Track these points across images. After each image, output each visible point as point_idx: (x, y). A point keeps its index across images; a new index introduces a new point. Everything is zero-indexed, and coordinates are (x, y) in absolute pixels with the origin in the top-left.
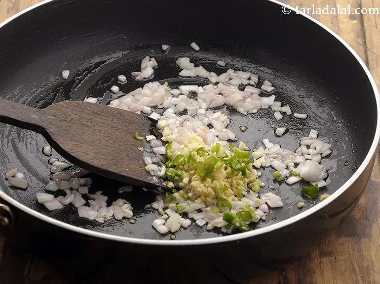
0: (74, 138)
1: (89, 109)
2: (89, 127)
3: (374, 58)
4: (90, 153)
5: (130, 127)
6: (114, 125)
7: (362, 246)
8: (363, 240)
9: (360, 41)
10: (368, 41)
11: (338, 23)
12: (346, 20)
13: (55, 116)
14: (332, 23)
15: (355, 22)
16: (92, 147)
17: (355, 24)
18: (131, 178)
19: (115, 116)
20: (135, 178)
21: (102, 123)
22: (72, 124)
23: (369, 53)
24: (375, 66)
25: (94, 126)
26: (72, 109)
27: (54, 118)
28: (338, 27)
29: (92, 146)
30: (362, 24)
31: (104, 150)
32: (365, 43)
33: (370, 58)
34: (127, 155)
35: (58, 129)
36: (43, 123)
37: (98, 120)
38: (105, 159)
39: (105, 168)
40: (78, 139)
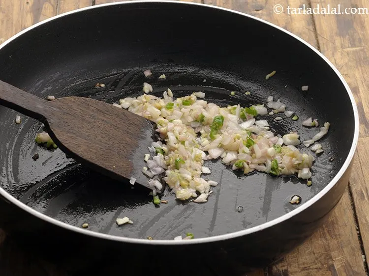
0: (71, 131)
1: (96, 106)
2: (90, 123)
4: (82, 146)
5: (129, 128)
6: (115, 124)
9: (311, 27)
13: (60, 109)
16: (86, 141)
18: (116, 174)
19: (118, 116)
20: (120, 174)
21: (103, 120)
22: (73, 117)
23: (319, 38)
25: (95, 122)
26: (79, 105)
27: (58, 110)
29: (86, 139)
31: (97, 146)
32: (315, 29)
33: (321, 42)
34: (118, 153)
35: (59, 121)
36: (46, 113)
37: (100, 117)
38: (95, 153)
39: (93, 162)
40: (75, 132)
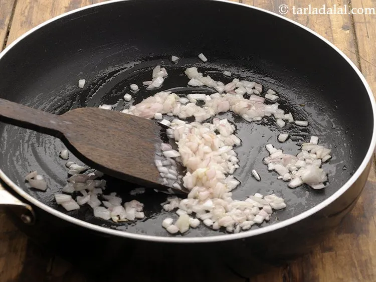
0: (90, 143)
1: (103, 115)
2: (104, 132)
3: (367, 66)
4: (105, 156)
5: (141, 132)
6: (127, 131)
7: (360, 241)
8: (361, 236)
9: (353, 50)
10: (360, 50)
11: (332, 34)
12: (339, 30)
13: (72, 121)
14: (326, 33)
15: (348, 31)
16: (107, 151)
17: (348, 34)
18: (144, 180)
19: (127, 122)
20: (147, 179)
21: (116, 128)
22: (88, 129)
23: (362, 61)
24: (368, 73)
25: (108, 131)
26: (89, 116)
27: (71, 123)
28: (332, 36)
29: (106, 149)
30: (355, 34)
31: (118, 154)
32: (358, 51)
33: (363, 66)
34: (140, 158)
35: (75, 134)
36: (61, 128)
37: (112, 125)
38: (119, 162)
39: (119, 170)
40: (93, 143)
